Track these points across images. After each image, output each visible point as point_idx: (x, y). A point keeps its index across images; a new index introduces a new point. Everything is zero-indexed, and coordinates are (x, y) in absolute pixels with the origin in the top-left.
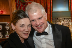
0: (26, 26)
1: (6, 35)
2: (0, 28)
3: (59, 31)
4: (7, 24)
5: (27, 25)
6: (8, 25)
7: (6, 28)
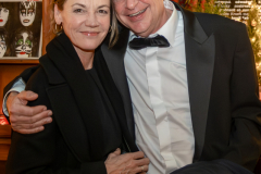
0: (92, 11)
1: (19, 48)
2: (1, 21)
3: (208, 35)
4: (27, 3)
5: (96, 7)
6: (32, 8)
7: (22, 18)
